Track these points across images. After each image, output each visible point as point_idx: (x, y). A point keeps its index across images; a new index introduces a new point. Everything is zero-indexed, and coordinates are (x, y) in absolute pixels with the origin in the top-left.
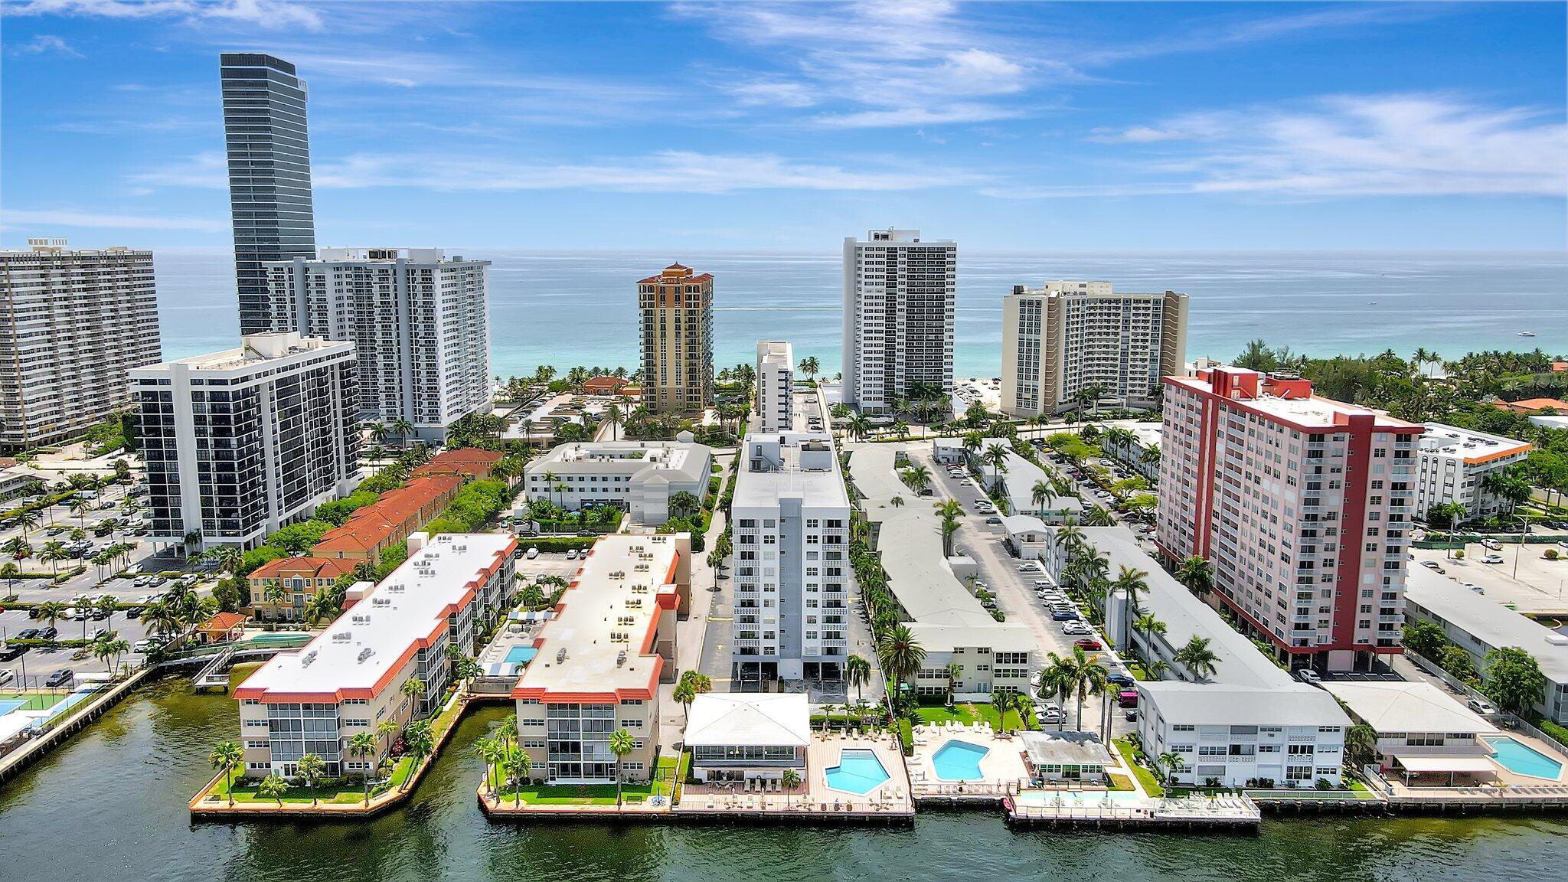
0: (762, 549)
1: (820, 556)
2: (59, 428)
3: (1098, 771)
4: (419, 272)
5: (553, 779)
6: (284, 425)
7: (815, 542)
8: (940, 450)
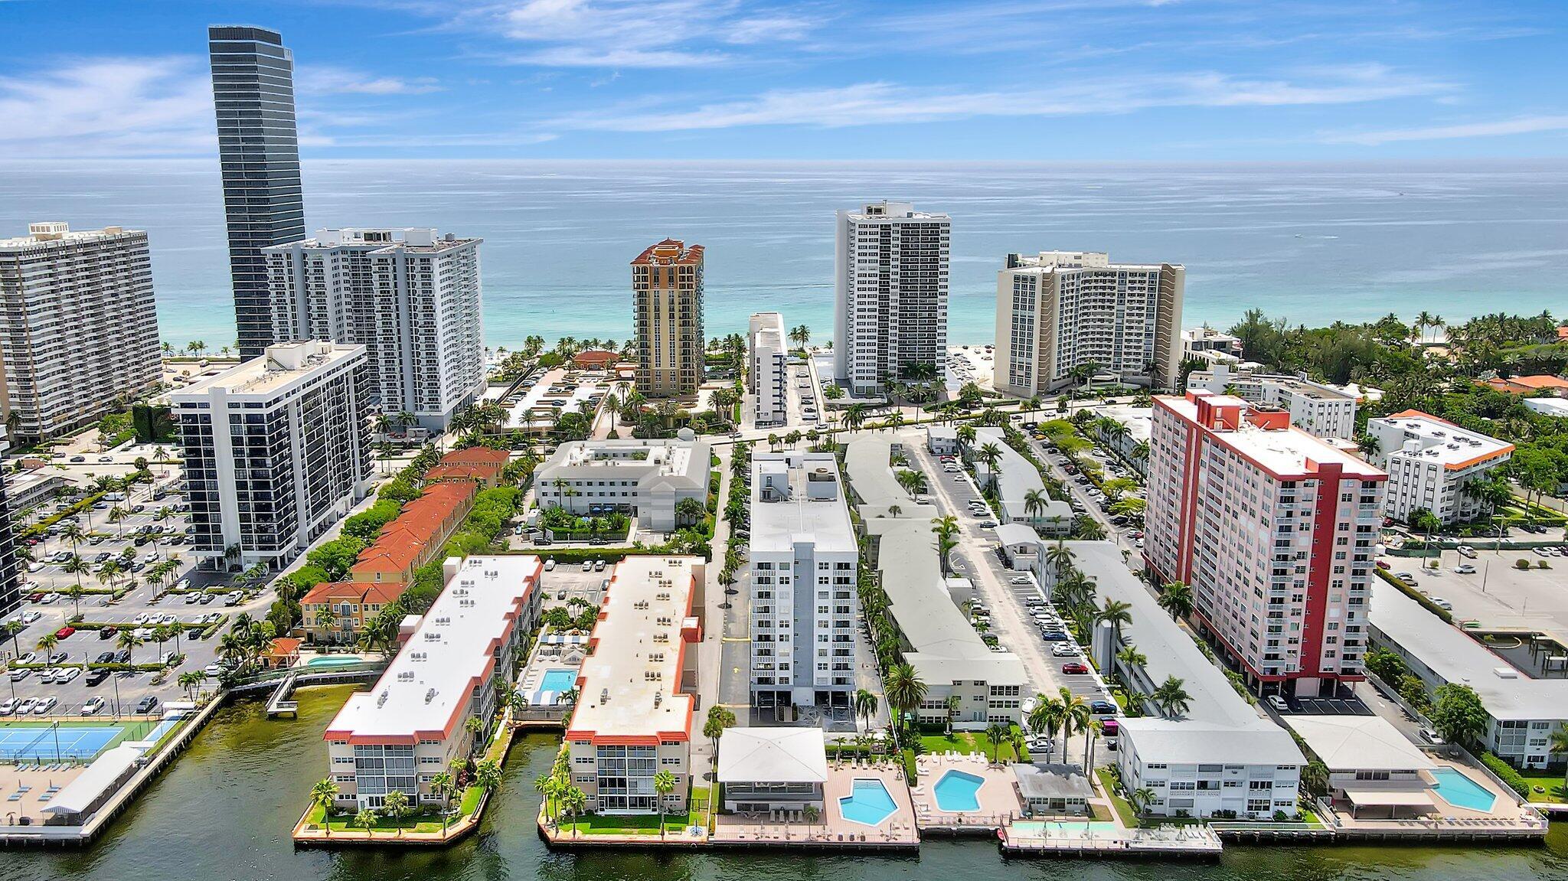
0: (777, 589)
1: (831, 595)
2: (70, 418)
3: (1081, 803)
4: (417, 261)
5: (602, 810)
6: (310, 438)
7: (827, 582)
8: (934, 440)
